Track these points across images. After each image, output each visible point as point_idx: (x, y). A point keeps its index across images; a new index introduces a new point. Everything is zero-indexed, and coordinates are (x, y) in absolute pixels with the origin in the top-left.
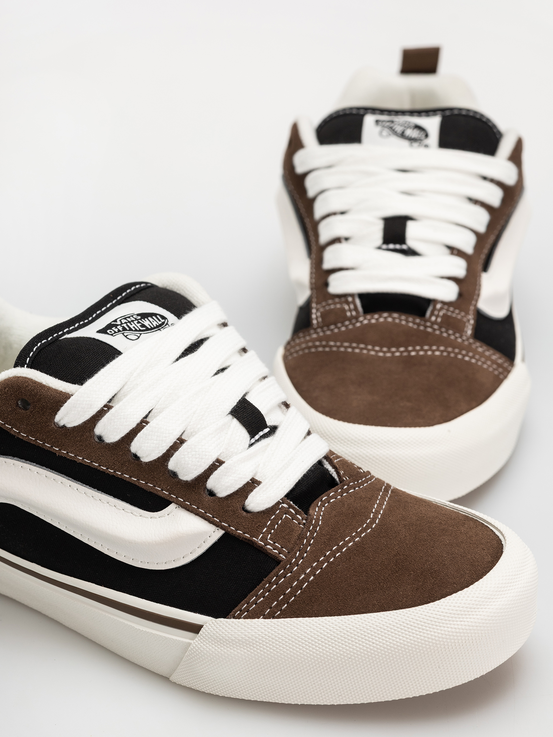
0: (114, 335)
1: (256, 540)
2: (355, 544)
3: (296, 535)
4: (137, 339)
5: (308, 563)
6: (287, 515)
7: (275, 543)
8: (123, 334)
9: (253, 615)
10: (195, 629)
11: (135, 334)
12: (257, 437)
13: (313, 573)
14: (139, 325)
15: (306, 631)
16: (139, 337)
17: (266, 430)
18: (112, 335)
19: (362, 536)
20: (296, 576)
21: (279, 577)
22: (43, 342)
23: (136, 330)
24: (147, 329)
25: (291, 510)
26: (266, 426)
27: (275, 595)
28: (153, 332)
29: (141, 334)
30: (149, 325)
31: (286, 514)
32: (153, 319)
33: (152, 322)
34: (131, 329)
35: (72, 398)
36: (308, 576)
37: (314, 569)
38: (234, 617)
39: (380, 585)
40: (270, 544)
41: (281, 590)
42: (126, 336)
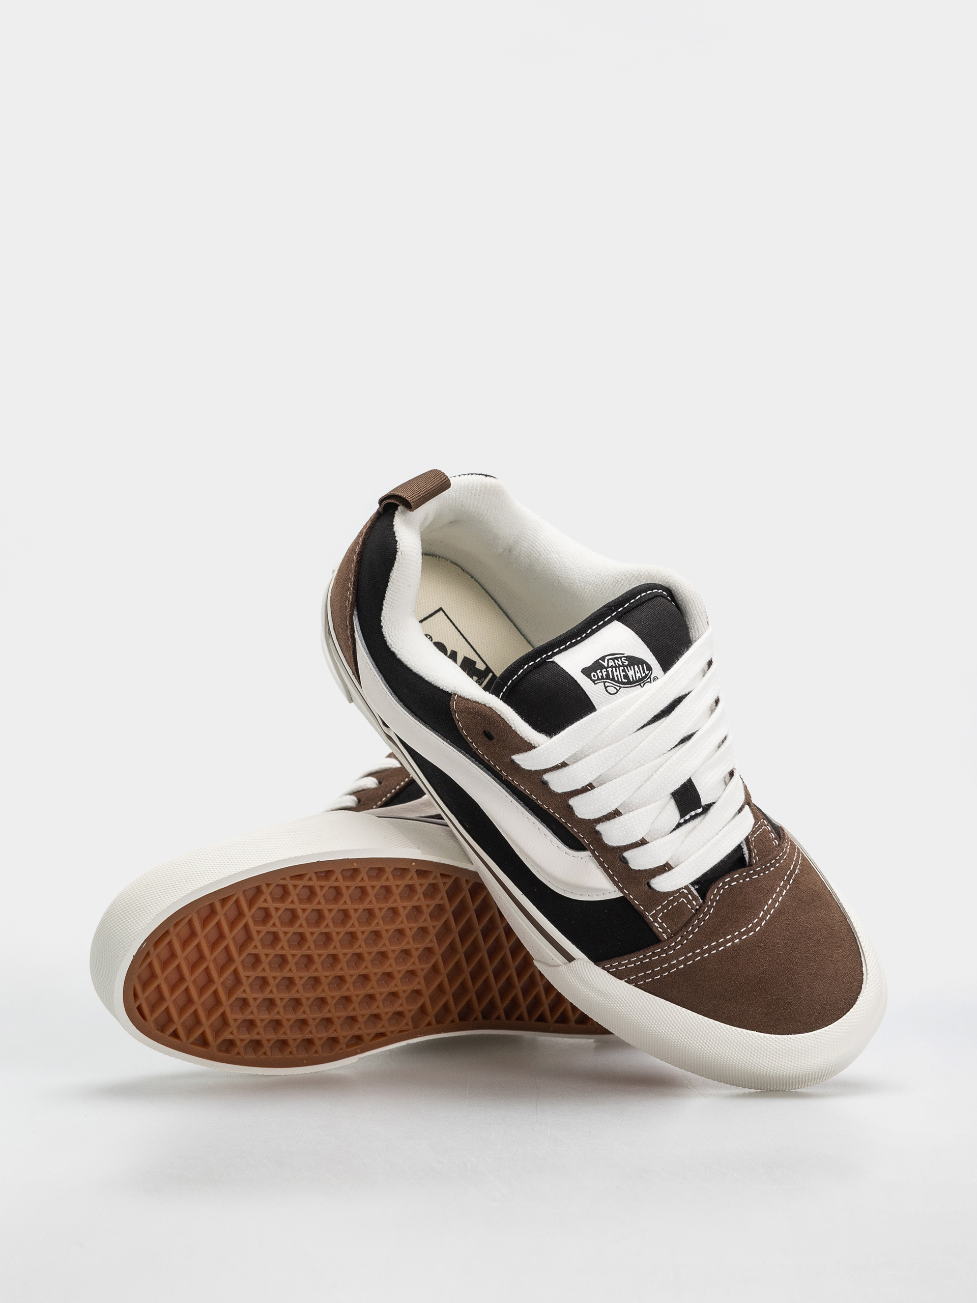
0: (596, 682)
1: (648, 914)
2: (734, 945)
3: (685, 919)
4: (615, 694)
5: (683, 952)
6: (684, 900)
7: (663, 922)
8: (604, 683)
9: (618, 975)
10: (570, 958)
11: (616, 687)
12: (687, 817)
13: (684, 962)
14: (622, 674)
15: (657, 1011)
16: (618, 691)
17: (700, 810)
18: (594, 681)
19: (743, 938)
20: (668, 959)
21: (654, 954)
22: (530, 664)
23: (618, 682)
24: (629, 683)
25: (690, 896)
26: (699, 806)
27: (644, 967)
28: (633, 686)
29: (620, 687)
30: (632, 676)
31: (684, 898)
32: (639, 669)
33: (636, 673)
34: (613, 679)
35: (534, 751)
36: (679, 963)
37: (687, 959)
38: (604, 968)
39: (736, 997)
40: (658, 922)
41: (651, 965)
42: (606, 688)
